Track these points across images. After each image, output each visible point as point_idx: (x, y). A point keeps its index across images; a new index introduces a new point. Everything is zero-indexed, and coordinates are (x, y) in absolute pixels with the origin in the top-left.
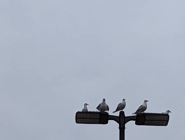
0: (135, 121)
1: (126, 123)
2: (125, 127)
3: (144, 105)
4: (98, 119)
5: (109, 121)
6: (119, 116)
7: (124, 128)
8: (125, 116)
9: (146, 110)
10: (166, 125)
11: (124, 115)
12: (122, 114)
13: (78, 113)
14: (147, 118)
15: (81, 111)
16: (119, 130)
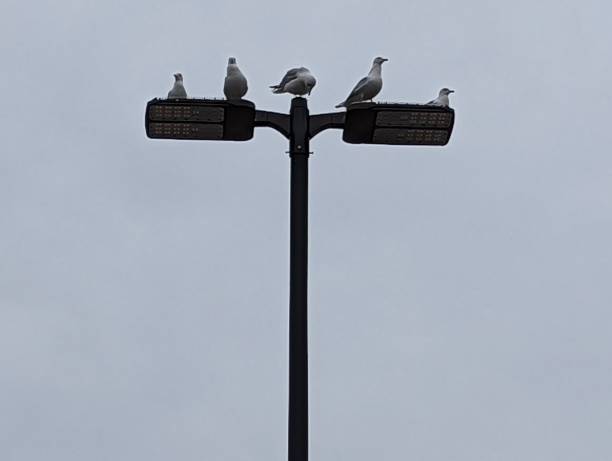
0: (341, 131)
1: (311, 137)
2: (310, 151)
3: (373, 77)
4: (221, 123)
5: (256, 129)
6: (288, 113)
7: (306, 153)
8: (311, 114)
9: (379, 94)
10: (444, 141)
11: (308, 111)
12: (299, 105)
13: (153, 105)
14: (380, 119)
15: (164, 96)
16: (289, 160)
